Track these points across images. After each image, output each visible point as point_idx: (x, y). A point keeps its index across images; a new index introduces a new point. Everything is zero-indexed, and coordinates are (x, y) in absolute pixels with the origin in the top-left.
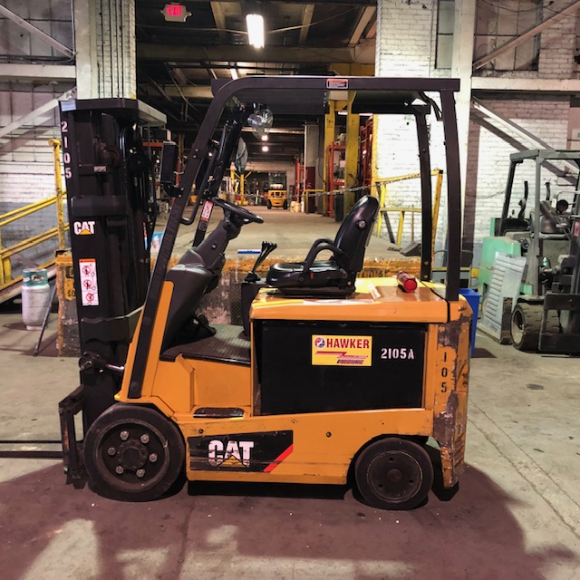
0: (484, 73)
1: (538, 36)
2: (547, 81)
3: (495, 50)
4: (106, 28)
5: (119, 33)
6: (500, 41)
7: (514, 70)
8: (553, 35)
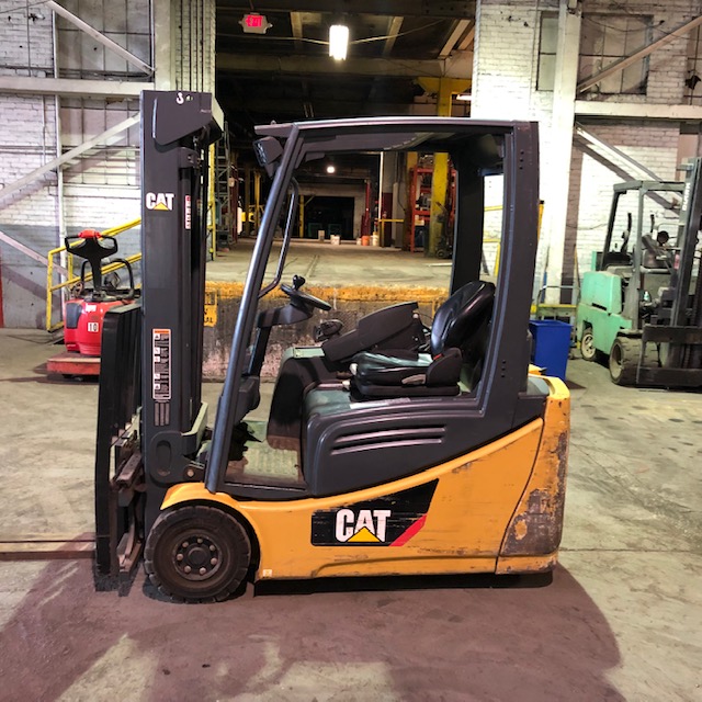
0: (589, 97)
1: (647, 58)
2: (655, 106)
3: (601, 72)
4: (186, 42)
5: (200, 47)
6: (607, 62)
7: (621, 93)
8: (663, 56)
